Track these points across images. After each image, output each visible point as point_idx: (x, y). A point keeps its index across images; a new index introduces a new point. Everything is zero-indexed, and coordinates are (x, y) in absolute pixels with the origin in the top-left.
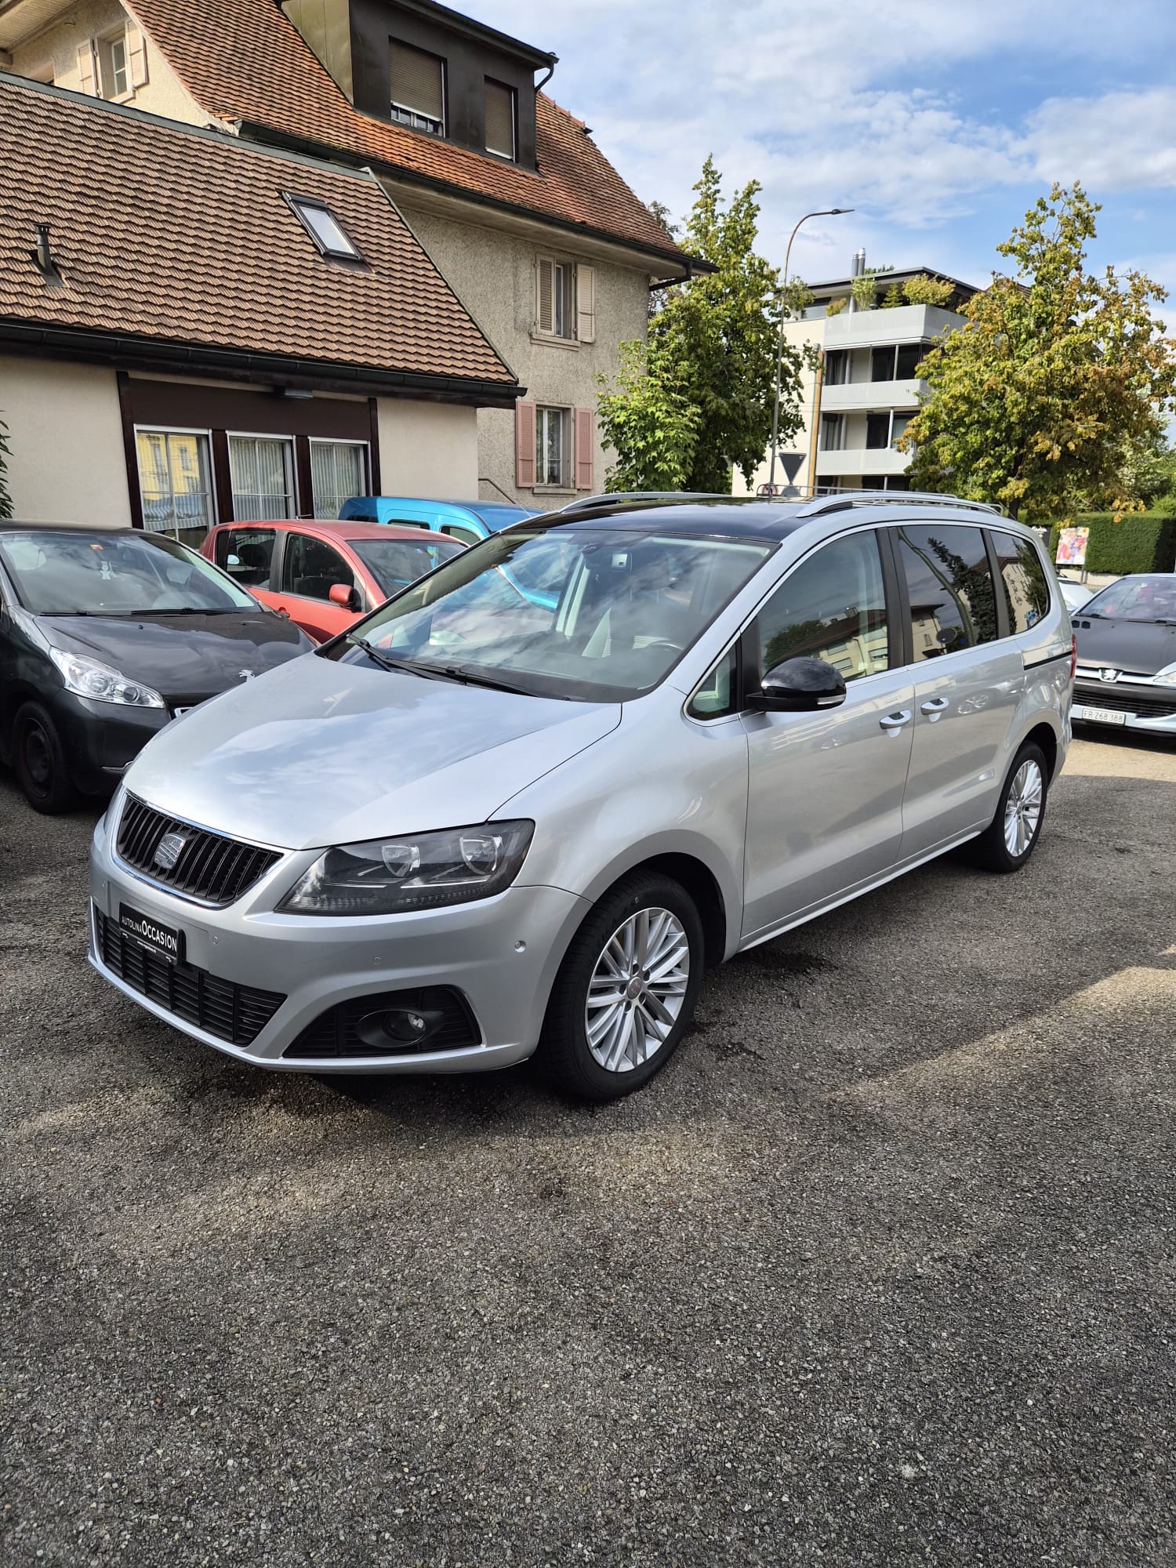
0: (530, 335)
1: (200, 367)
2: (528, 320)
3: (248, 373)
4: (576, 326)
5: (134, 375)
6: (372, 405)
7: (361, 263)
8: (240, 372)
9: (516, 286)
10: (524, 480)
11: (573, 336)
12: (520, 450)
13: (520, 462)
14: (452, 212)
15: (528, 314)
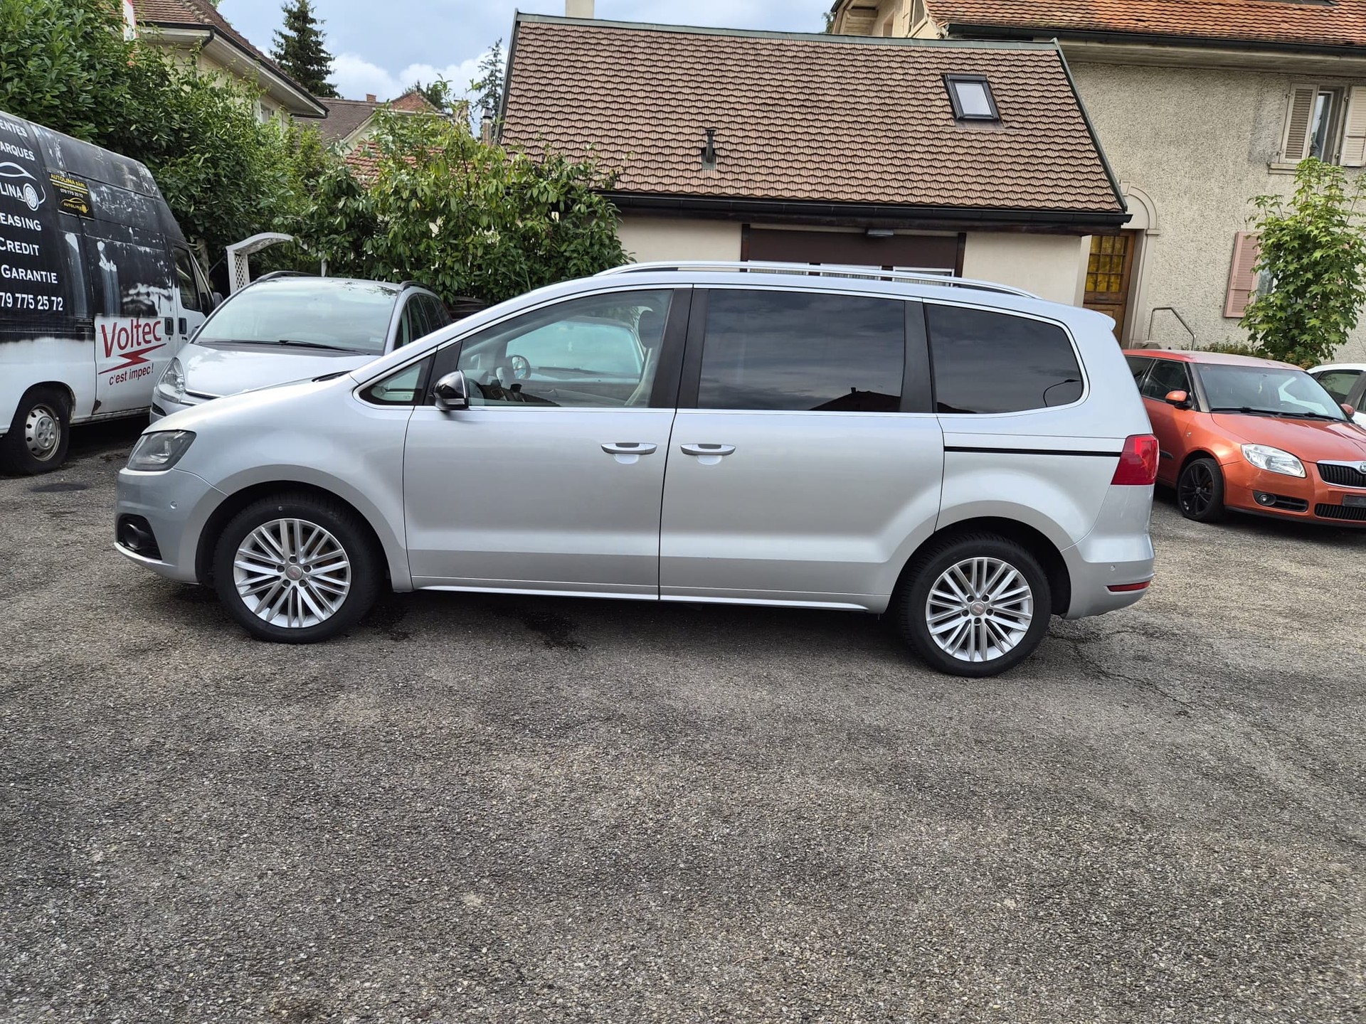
0: (1269, 166)
1: (795, 217)
2: (1269, 151)
3: (834, 219)
4: (1339, 152)
5: (754, 226)
6: (962, 239)
7: (995, 121)
8: (828, 219)
9: (1256, 121)
10: (1234, 310)
11: (1334, 161)
12: (1233, 280)
13: (1232, 294)
14: (1179, 60)
15: (1269, 144)
